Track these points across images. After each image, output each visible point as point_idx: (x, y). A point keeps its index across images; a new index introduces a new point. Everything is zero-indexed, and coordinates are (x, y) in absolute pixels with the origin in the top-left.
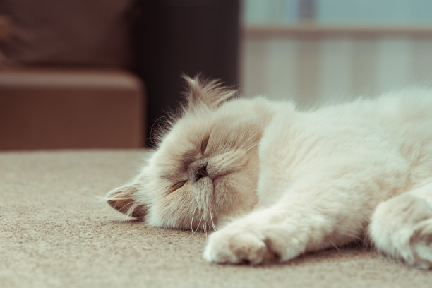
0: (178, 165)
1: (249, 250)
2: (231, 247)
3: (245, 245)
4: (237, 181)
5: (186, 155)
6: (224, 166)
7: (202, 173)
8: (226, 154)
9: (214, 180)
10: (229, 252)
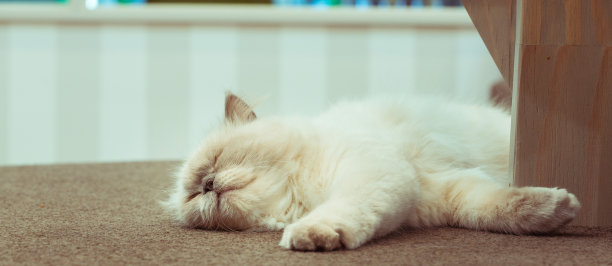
0: (194, 178)
1: (326, 238)
2: (311, 235)
3: (323, 233)
4: (240, 198)
5: (200, 169)
6: (226, 183)
7: (209, 187)
8: (229, 171)
9: (219, 195)
10: (308, 239)
